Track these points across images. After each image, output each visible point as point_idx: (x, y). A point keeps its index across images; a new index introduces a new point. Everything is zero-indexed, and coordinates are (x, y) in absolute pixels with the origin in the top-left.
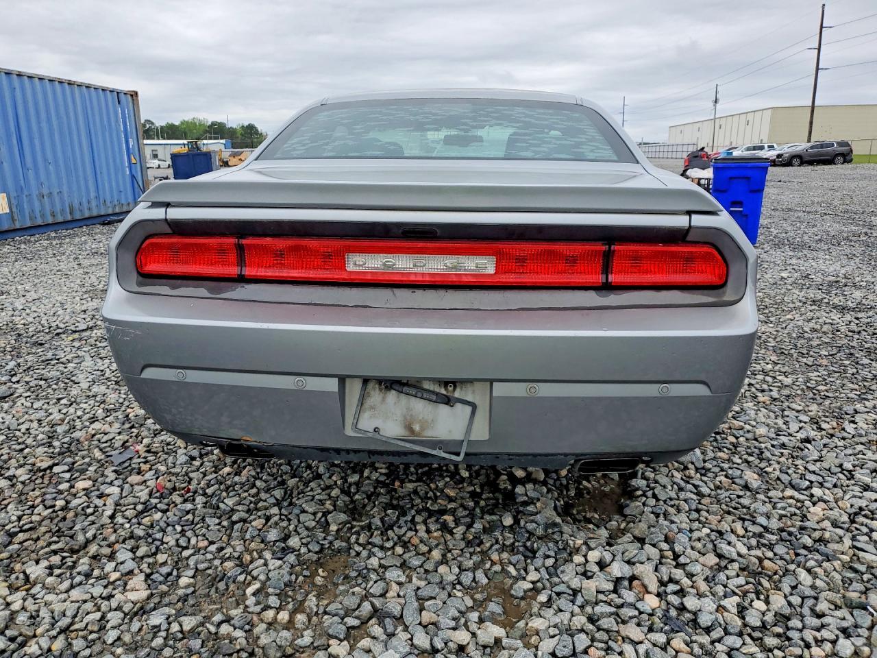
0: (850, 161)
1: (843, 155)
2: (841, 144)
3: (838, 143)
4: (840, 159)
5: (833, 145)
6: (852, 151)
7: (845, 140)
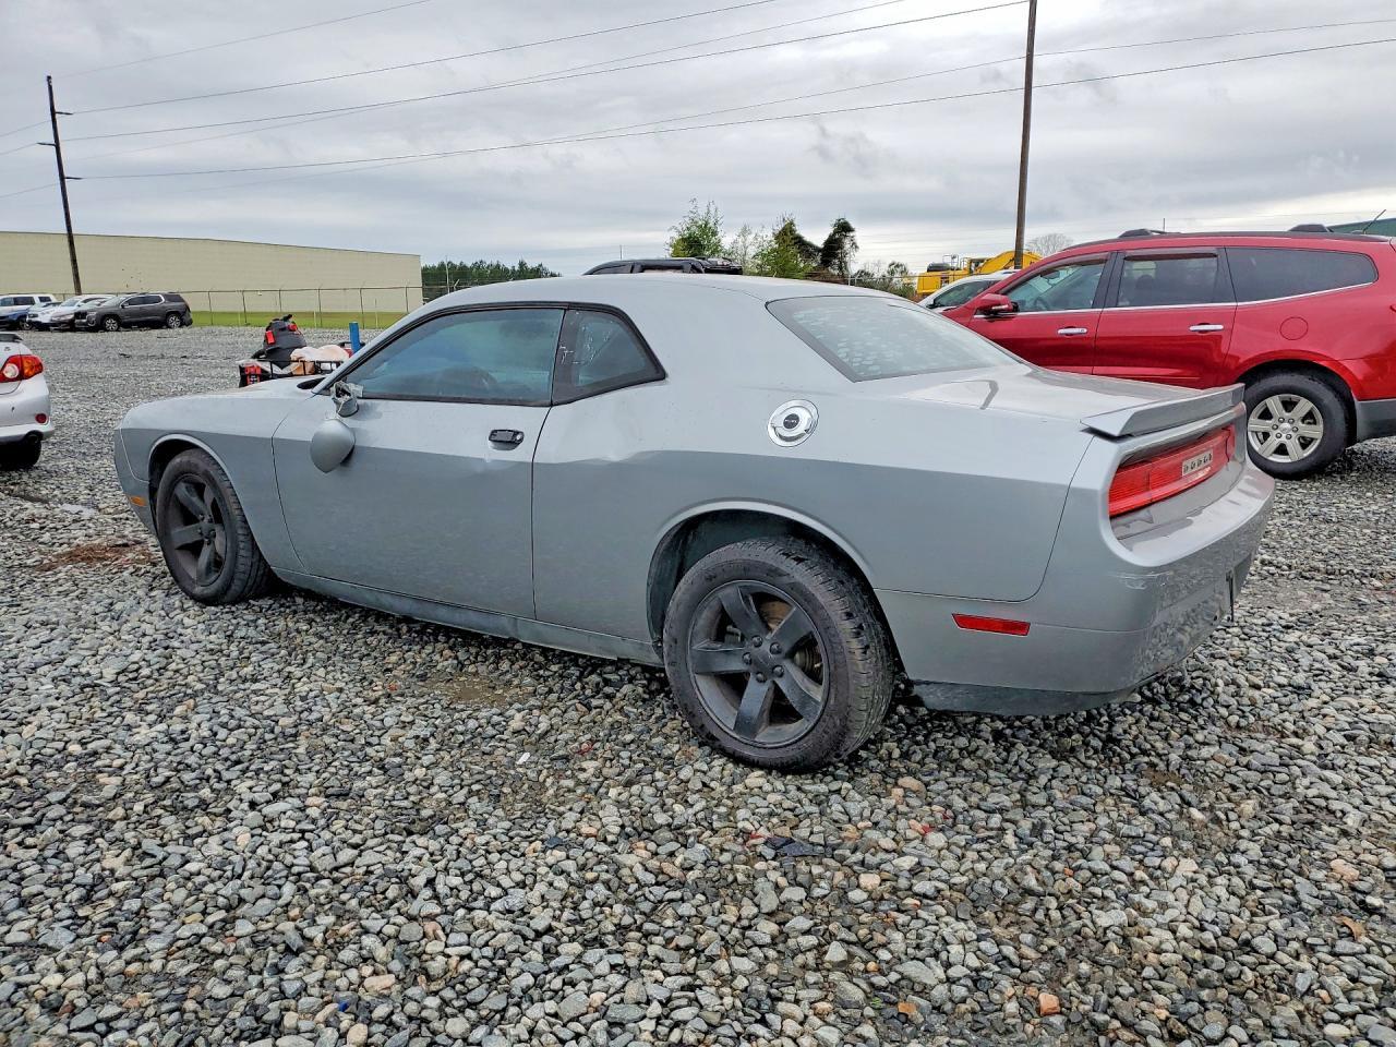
0: (189, 323)
1: (176, 313)
2: (172, 297)
3: (165, 296)
4: (173, 320)
5: (160, 300)
6: (187, 308)
7: (175, 290)
